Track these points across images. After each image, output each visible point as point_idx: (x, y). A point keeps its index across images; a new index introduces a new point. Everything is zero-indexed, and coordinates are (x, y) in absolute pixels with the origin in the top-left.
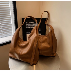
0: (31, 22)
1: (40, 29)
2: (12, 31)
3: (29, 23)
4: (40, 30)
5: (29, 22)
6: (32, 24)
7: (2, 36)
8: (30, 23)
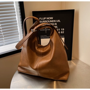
0: (48, 18)
1: (63, 29)
2: (19, 35)
3: (44, 20)
4: (62, 31)
5: (45, 18)
6: (49, 21)
7: (3, 42)
8: (46, 20)
